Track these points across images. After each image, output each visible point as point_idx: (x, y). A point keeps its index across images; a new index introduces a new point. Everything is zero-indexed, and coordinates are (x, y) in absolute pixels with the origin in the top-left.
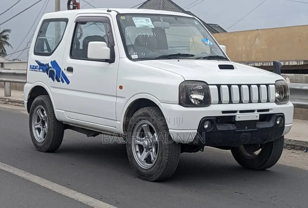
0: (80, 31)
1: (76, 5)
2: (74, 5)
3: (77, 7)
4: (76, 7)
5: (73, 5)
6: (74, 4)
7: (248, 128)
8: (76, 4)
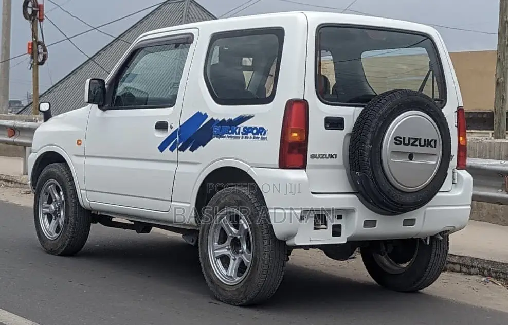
0: (42, 51)
1: (38, 9)
2: (34, 9)
3: (39, 11)
4: (37, 11)
5: (32, 8)
6: (34, 6)
8: (37, 7)
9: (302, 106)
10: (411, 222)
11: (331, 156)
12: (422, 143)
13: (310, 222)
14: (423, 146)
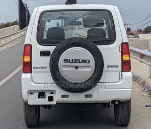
9: (29, 47)
10: (91, 96)
11: (44, 68)
12: (81, 61)
13: (36, 95)
14: (82, 63)
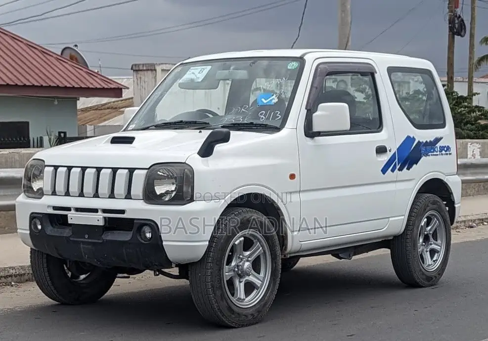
7: (89, 238)
